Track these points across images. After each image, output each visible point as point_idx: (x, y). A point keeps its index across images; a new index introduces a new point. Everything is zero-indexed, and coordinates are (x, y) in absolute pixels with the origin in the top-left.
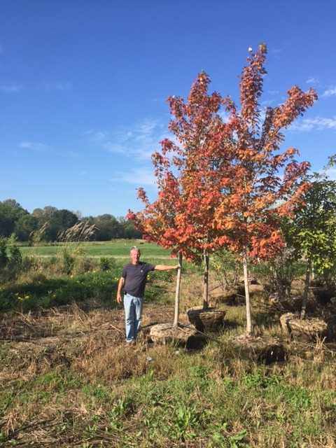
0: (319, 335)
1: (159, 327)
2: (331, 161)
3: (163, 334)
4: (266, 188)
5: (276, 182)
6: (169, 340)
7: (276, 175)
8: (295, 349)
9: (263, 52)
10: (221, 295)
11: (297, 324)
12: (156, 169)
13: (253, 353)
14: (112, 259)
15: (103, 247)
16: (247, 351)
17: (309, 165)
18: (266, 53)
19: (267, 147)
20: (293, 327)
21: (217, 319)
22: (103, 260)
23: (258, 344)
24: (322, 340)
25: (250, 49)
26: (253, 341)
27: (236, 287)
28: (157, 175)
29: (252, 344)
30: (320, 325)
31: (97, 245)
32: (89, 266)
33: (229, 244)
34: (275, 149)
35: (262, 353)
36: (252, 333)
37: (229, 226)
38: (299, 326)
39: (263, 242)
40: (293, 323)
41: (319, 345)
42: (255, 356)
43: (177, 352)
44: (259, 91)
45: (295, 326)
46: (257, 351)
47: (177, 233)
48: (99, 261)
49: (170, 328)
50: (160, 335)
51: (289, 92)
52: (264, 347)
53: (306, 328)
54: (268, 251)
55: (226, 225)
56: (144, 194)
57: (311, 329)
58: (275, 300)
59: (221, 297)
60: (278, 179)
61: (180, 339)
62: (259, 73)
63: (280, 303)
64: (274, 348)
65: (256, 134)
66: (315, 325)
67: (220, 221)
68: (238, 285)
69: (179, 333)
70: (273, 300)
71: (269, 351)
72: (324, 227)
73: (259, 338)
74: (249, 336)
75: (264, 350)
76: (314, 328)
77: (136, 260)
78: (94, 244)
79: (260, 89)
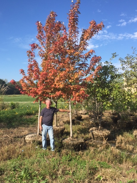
0: (105, 138)
1: (30, 135)
2: (113, 56)
3: (31, 139)
4: (81, 68)
5: (86, 66)
6: (34, 141)
7: (86, 62)
8: (94, 144)
9: (78, 3)
10: (67, 120)
11: (96, 132)
12: (29, 58)
13: (71, 146)
14: (17, 103)
15: (17, 98)
16: (69, 145)
17: (101, 58)
18: (80, 4)
19: (80, 49)
20: (94, 134)
21: (60, 131)
22: (12, 104)
23: (74, 142)
24: (106, 139)
25: (72, 1)
26: (72, 141)
27: (76, 116)
28: (29, 61)
29: (71, 142)
30: (107, 133)
31: (15, 96)
32: (4, 107)
33: (62, 95)
34: (84, 50)
35: (76, 146)
36: (73, 137)
37: (61, 86)
38: (97, 133)
39: (77, 94)
40: (94, 132)
41: (104, 142)
42: (72, 147)
43: (37, 147)
44: (77, 22)
45: (95, 133)
46: (73, 145)
47: (38, 90)
48: (10, 105)
49: (36, 136)
50: (30, 139)
51: (90, 23)
52: (77, 143)
53: (100, 134)
54: (79, 98)
55: (60, 86)
56: (23, 71)
57: (102, 134)
58: (92, 122)
59: (67, 121)
60: (87, 64)
61: (39, 141)
62: (76, 13)
63: (94, 123)
64: (82, 143)
65: (76, 42)
66: (104, 132)
67: (57, 84)
68: (77, 115)
69: (39, 138)
70: (91, 122)
71: (79, 145)
72: (108, 87)
73: (76, 139)
74: (71, 138)
75: (77, 144)
76: (103, 134)
77: (48, 106)
78: (14, 96)
79: (77, 21)
